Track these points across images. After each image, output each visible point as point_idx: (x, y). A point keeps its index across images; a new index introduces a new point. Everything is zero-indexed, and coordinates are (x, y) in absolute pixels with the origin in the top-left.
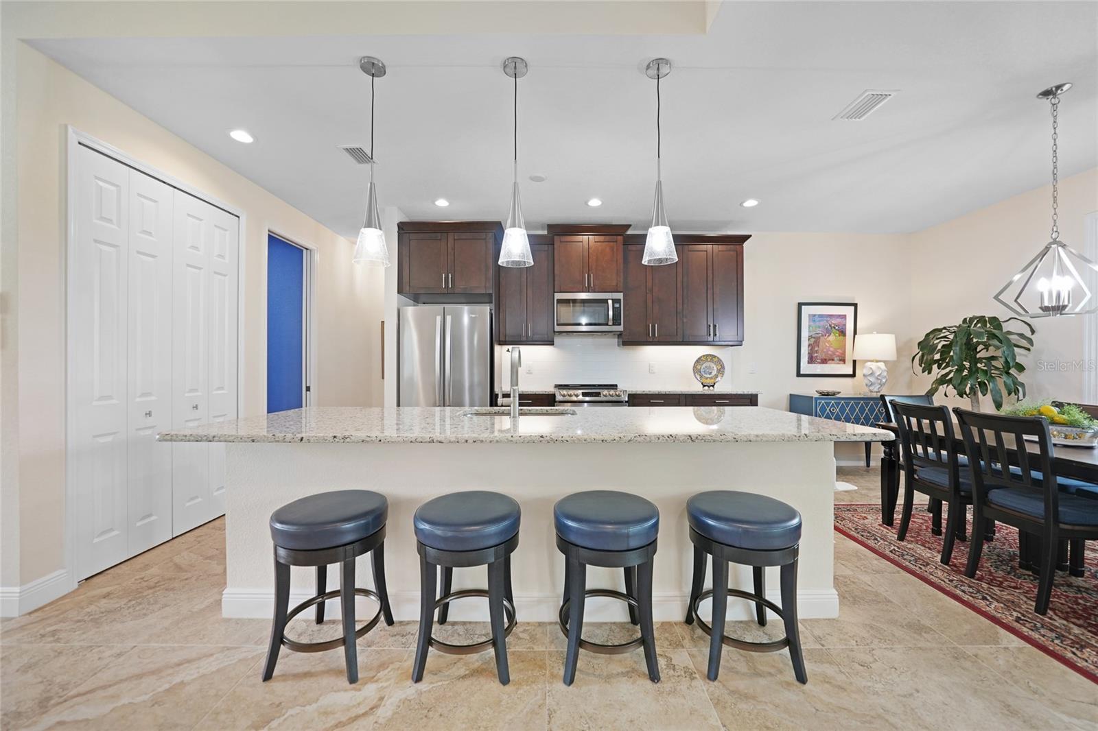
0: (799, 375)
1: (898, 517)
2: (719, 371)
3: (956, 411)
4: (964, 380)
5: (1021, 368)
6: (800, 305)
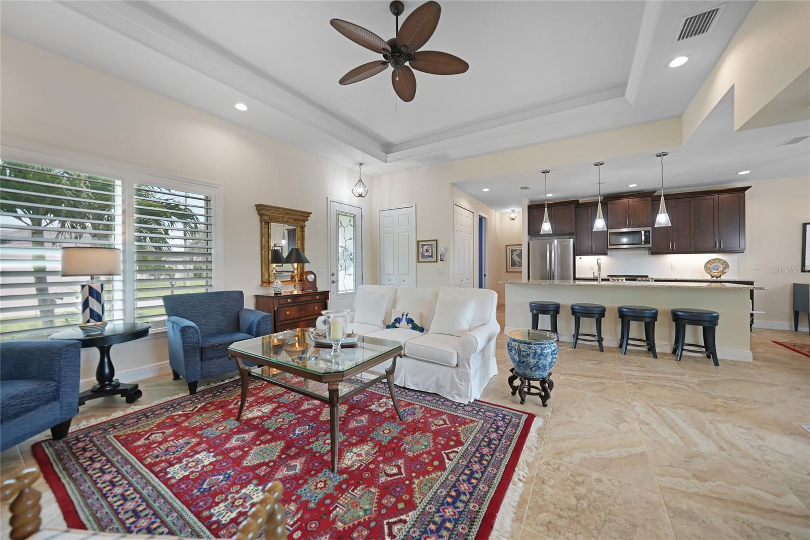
2: (724, 268)
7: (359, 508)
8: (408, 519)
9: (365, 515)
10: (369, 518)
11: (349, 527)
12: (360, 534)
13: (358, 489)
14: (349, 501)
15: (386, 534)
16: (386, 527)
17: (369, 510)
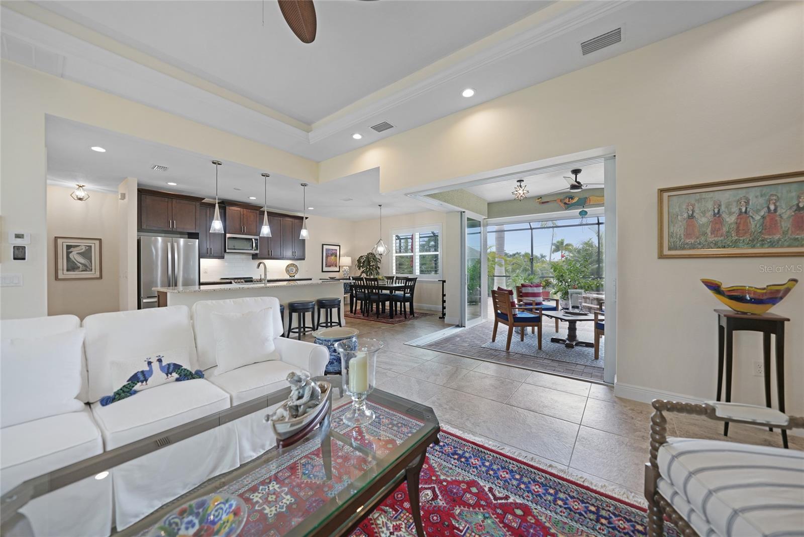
0: (323, 271)
1: (354, 311)
2: (296, 270)
3: (365, 278)
4: (368, 272)
5: (379, 268)
6: (323, 245)
7: (484, 523)
8: (487, 487)
9: (491, 518)
10: (493, 514)
11: (507, 531)
12: (512, 521)
13: (457, 526)
14: (476, 534)
15: (506, 501)
16: (499, 501)
17: (484, 515)
